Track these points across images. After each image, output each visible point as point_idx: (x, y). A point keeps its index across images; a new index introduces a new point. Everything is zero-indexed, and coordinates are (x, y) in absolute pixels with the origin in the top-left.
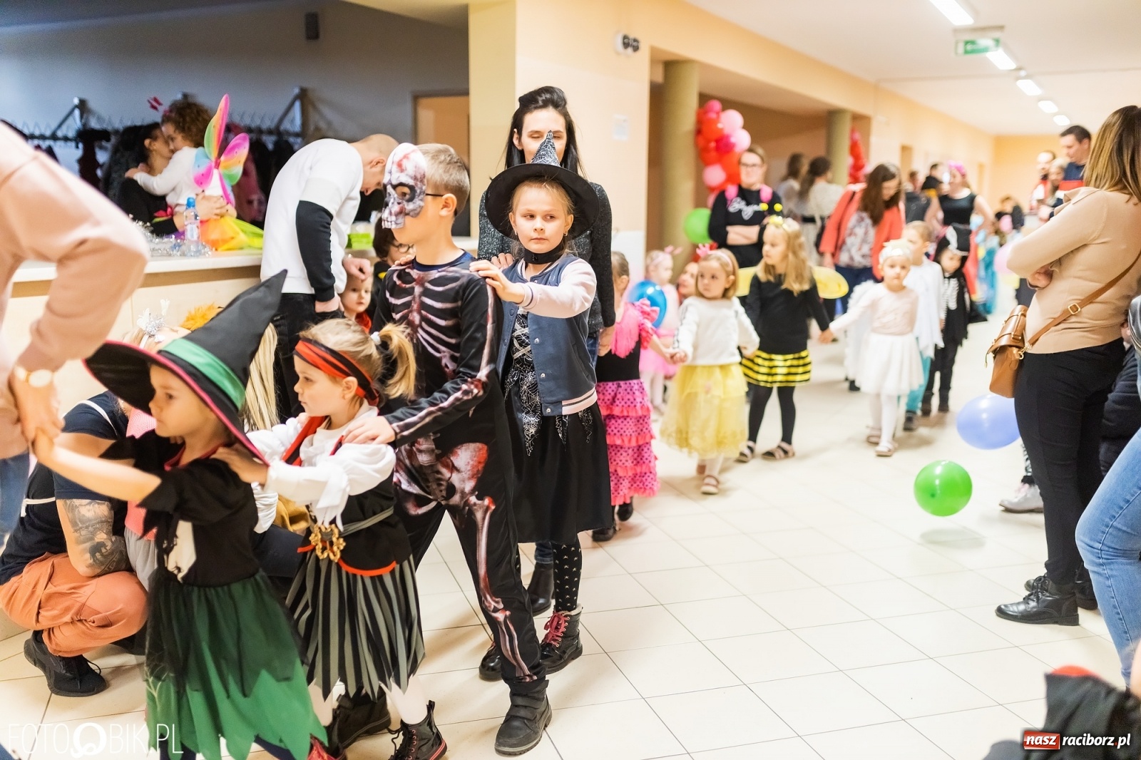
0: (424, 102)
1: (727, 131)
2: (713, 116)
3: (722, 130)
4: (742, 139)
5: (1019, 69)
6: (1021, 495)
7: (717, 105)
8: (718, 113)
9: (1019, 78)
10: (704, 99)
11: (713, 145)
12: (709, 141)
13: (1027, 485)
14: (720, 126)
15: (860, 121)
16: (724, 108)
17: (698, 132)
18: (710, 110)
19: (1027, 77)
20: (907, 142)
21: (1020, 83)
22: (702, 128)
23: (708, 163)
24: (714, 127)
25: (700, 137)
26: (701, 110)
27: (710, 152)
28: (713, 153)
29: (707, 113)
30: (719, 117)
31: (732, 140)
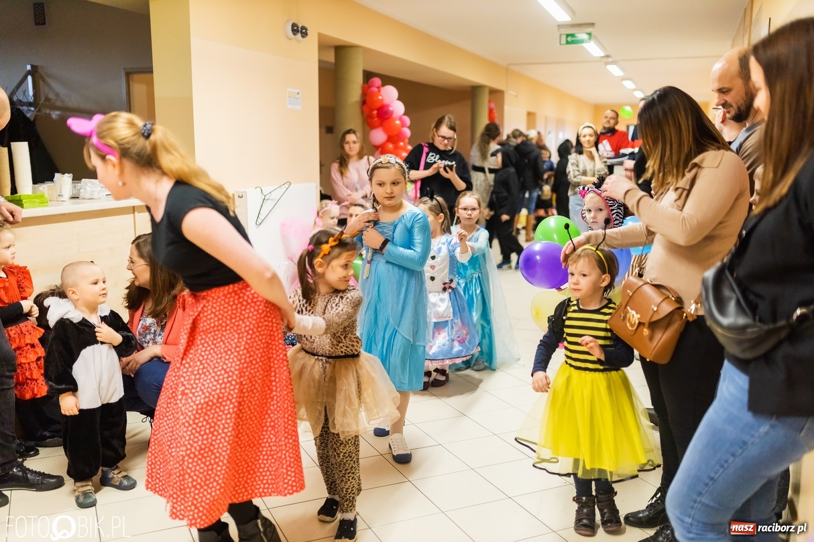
0: (136, 77)
1: (386, 102)
2: (375, 89)
3: (382, 100)
4: (398, 108)
5: (607, 56)
7: (377, 81)
8: (378, 88)
9: (607, 64)
10: (368, 76)
11: (375, 112)
12: (372, 110)
14: (380, 98)
15: (496, 94)
16: (383, 85)
17: (364, 102)
18: (372, 86)
19: (614, 63)
20: (531, 110)
21: (610, 68)
22: (366, 100)
23: (373, 127)
24: (375, 99)
25: (365, 106)
26: (366, 85)
27: (374, 118)
28: (376, 119)
29: (369, 87)
30: (379, 91)
31: (391, 109)
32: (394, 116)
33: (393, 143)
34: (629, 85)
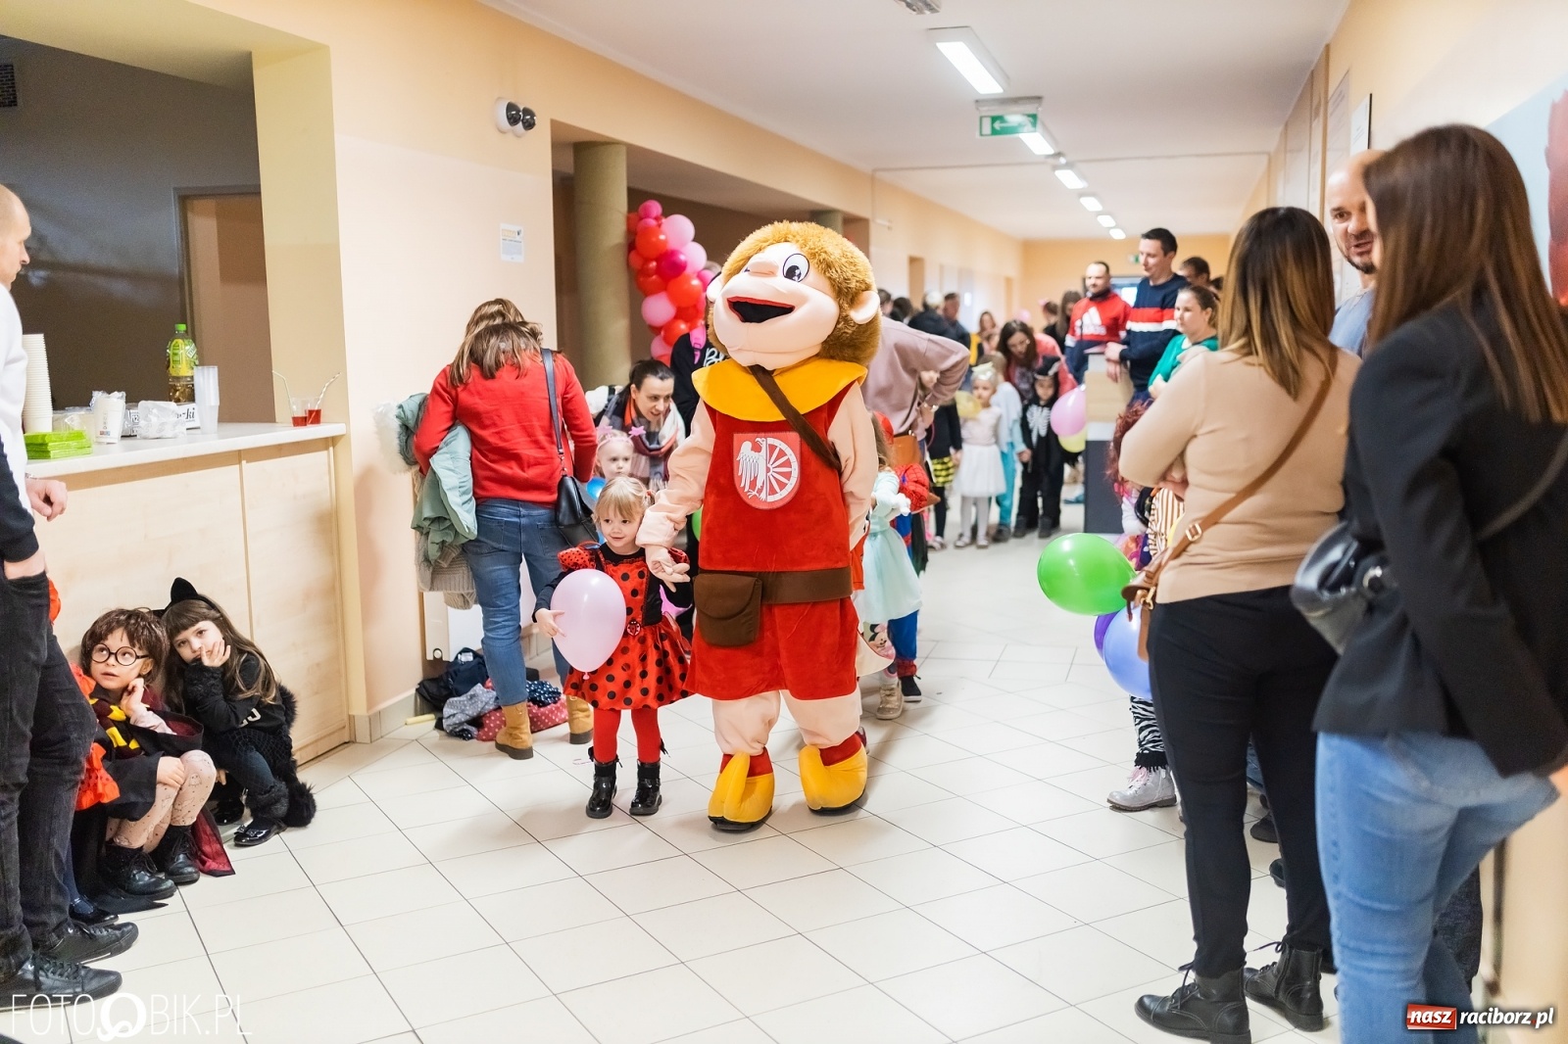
0: (198, 204)
1: (673, 245)
2: (652, 222)
3: (665, 242)
4: (695, 256)
5: (1058, 155)
6: (1138, 784)
7: (656, 208)
8: (657, 219)
9: (1055, 167)
10: (636, 197)
11: (653, 264)
12: (648, 260)
13: (1144, 769)
14: (662, 237)
16: (666, 214)
17: (631, 246)
18: (646, 215)
19: (1069, 166)
21: (1060, 174)
22: (636, 241)
23: (647, 292)
24: (654, 239)
25: (633, 253)
26: (633, 215)
27: (650, 276)
28: (654, 277)
29: (641, 219)
30: (659, 226)
31: (682, 258)
32: (689, 271)
33: (686, 321)
34: (1091, 204)
